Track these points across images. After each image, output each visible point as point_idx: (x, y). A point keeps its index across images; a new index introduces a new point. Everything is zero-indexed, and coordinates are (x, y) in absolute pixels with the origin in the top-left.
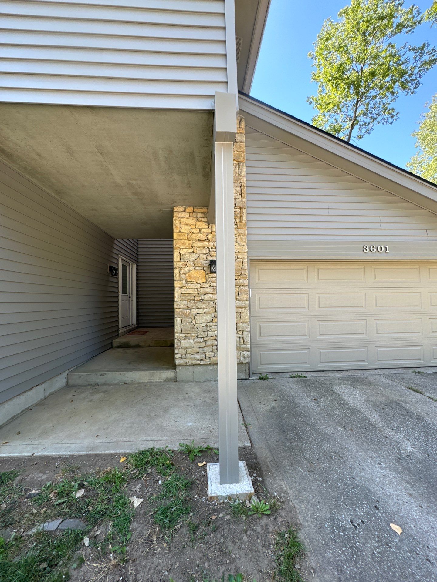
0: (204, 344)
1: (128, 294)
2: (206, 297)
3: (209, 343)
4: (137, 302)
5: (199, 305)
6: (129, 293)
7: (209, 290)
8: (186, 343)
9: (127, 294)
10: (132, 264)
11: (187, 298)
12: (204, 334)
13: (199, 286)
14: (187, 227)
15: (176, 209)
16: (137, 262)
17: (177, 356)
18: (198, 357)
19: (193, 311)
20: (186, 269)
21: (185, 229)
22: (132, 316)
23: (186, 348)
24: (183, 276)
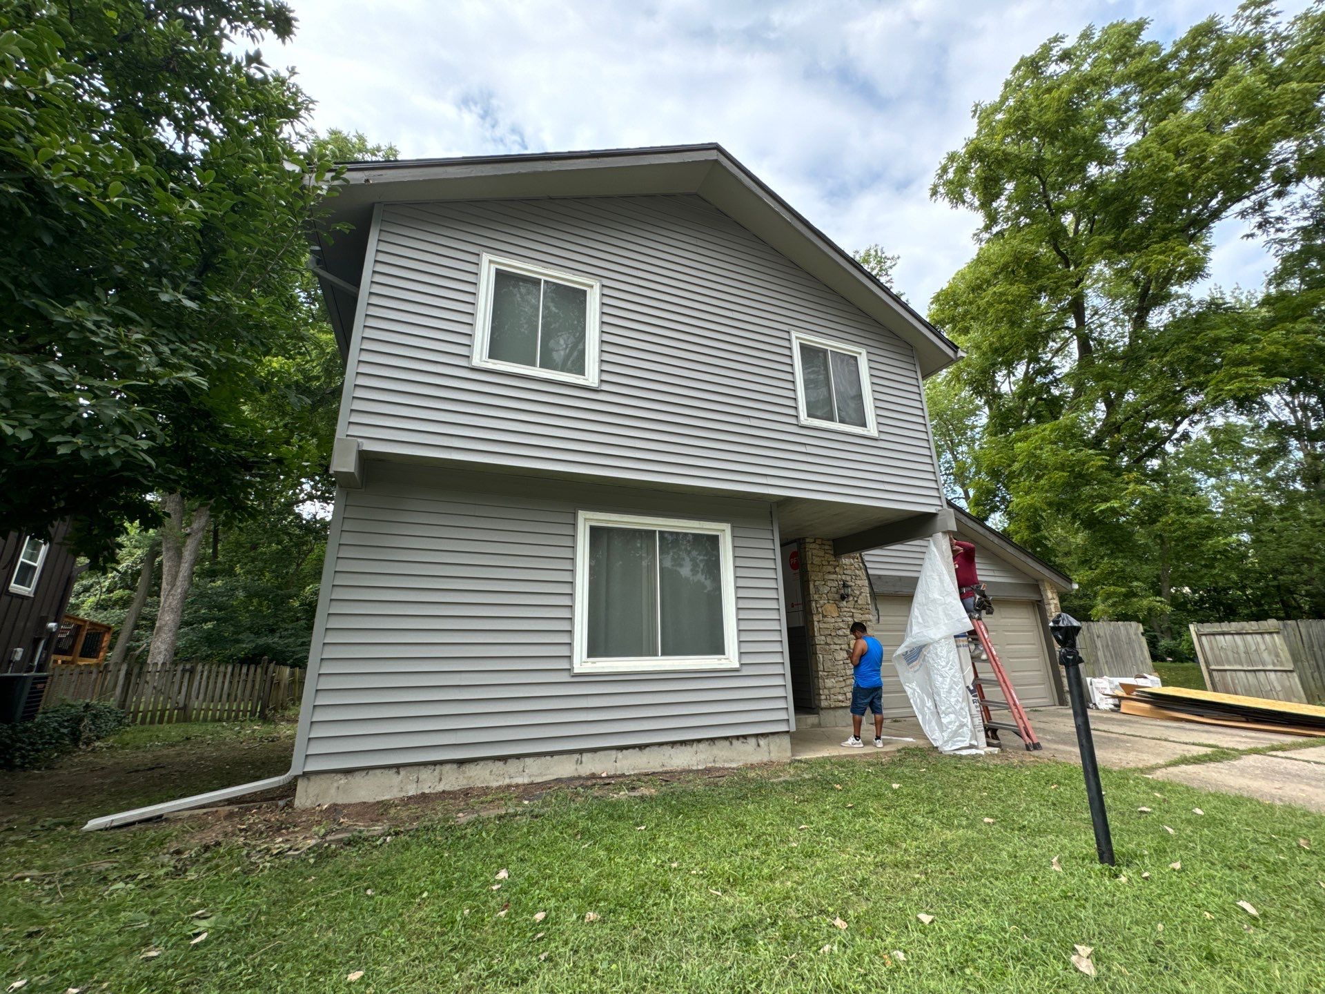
0: (843, 684)
2: (840, 633)
3: (848, 682)
5: (836, 640)
7: (841, 625)
8: (829, 683)
11: (826, 633)
12: (843, 672)
13: (833, 620)
14: (818, 559)
15: (808, 540)
17: (823, 697)
18: (840, 698)
19: (832, 646)
20: (822, 602)
21: (817, 561)
23: (829, 689)
24: (820, 610)
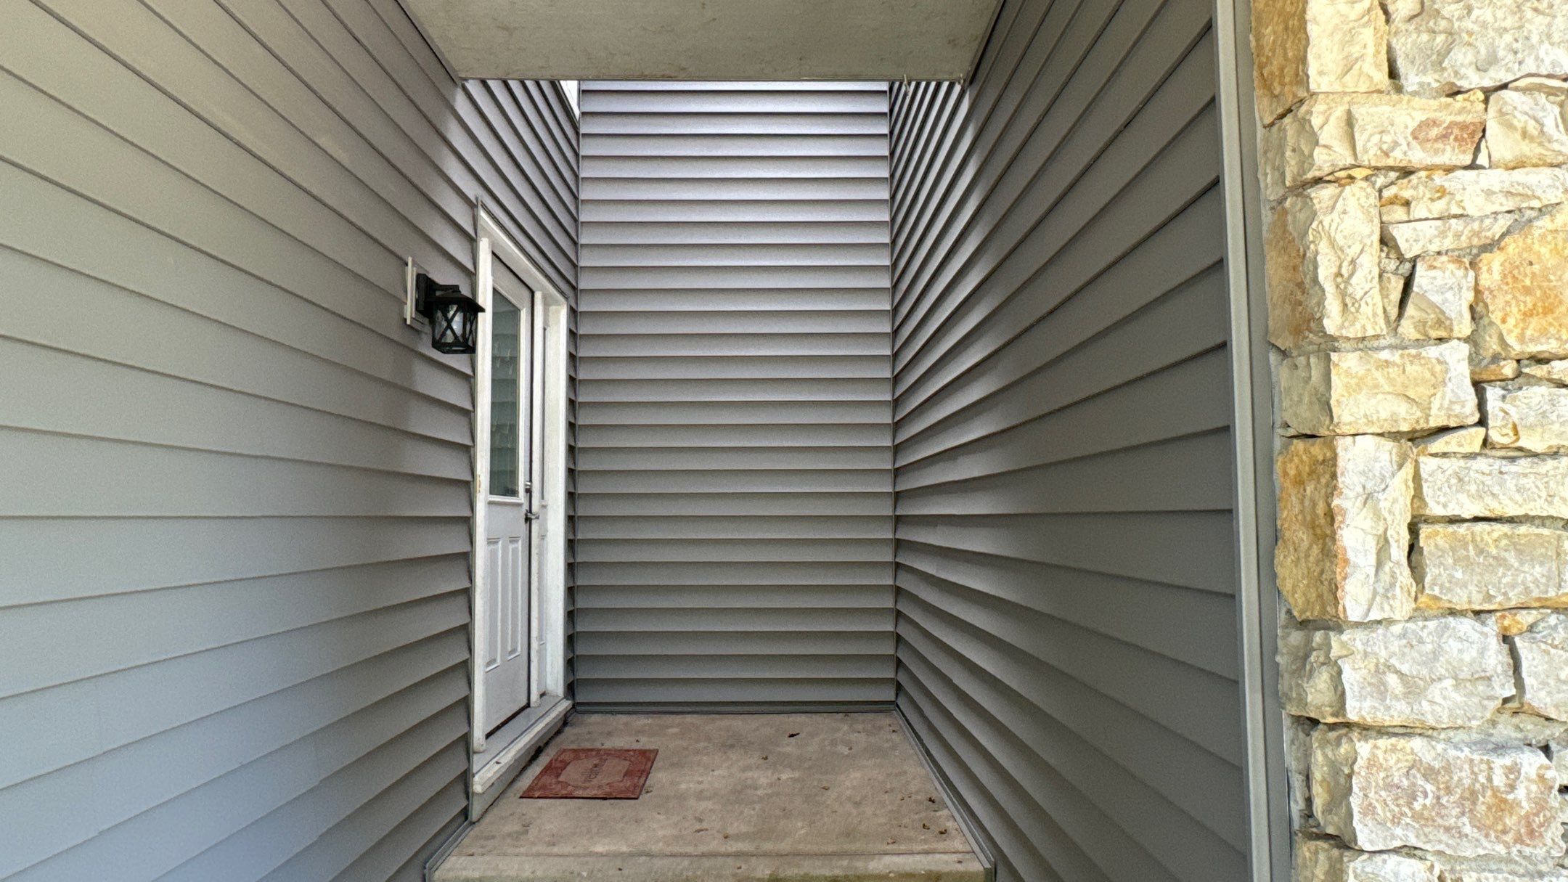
1: (522, 497)
4: (571, 545)
6: (529, 491)
9: (514, 493)
10: (546, 304)
16: (572, 291)
20: (1477, 192)
22: (540, 637)
24: (1440, 289)
